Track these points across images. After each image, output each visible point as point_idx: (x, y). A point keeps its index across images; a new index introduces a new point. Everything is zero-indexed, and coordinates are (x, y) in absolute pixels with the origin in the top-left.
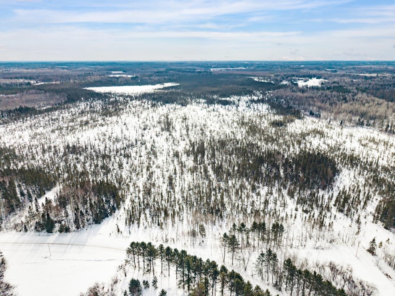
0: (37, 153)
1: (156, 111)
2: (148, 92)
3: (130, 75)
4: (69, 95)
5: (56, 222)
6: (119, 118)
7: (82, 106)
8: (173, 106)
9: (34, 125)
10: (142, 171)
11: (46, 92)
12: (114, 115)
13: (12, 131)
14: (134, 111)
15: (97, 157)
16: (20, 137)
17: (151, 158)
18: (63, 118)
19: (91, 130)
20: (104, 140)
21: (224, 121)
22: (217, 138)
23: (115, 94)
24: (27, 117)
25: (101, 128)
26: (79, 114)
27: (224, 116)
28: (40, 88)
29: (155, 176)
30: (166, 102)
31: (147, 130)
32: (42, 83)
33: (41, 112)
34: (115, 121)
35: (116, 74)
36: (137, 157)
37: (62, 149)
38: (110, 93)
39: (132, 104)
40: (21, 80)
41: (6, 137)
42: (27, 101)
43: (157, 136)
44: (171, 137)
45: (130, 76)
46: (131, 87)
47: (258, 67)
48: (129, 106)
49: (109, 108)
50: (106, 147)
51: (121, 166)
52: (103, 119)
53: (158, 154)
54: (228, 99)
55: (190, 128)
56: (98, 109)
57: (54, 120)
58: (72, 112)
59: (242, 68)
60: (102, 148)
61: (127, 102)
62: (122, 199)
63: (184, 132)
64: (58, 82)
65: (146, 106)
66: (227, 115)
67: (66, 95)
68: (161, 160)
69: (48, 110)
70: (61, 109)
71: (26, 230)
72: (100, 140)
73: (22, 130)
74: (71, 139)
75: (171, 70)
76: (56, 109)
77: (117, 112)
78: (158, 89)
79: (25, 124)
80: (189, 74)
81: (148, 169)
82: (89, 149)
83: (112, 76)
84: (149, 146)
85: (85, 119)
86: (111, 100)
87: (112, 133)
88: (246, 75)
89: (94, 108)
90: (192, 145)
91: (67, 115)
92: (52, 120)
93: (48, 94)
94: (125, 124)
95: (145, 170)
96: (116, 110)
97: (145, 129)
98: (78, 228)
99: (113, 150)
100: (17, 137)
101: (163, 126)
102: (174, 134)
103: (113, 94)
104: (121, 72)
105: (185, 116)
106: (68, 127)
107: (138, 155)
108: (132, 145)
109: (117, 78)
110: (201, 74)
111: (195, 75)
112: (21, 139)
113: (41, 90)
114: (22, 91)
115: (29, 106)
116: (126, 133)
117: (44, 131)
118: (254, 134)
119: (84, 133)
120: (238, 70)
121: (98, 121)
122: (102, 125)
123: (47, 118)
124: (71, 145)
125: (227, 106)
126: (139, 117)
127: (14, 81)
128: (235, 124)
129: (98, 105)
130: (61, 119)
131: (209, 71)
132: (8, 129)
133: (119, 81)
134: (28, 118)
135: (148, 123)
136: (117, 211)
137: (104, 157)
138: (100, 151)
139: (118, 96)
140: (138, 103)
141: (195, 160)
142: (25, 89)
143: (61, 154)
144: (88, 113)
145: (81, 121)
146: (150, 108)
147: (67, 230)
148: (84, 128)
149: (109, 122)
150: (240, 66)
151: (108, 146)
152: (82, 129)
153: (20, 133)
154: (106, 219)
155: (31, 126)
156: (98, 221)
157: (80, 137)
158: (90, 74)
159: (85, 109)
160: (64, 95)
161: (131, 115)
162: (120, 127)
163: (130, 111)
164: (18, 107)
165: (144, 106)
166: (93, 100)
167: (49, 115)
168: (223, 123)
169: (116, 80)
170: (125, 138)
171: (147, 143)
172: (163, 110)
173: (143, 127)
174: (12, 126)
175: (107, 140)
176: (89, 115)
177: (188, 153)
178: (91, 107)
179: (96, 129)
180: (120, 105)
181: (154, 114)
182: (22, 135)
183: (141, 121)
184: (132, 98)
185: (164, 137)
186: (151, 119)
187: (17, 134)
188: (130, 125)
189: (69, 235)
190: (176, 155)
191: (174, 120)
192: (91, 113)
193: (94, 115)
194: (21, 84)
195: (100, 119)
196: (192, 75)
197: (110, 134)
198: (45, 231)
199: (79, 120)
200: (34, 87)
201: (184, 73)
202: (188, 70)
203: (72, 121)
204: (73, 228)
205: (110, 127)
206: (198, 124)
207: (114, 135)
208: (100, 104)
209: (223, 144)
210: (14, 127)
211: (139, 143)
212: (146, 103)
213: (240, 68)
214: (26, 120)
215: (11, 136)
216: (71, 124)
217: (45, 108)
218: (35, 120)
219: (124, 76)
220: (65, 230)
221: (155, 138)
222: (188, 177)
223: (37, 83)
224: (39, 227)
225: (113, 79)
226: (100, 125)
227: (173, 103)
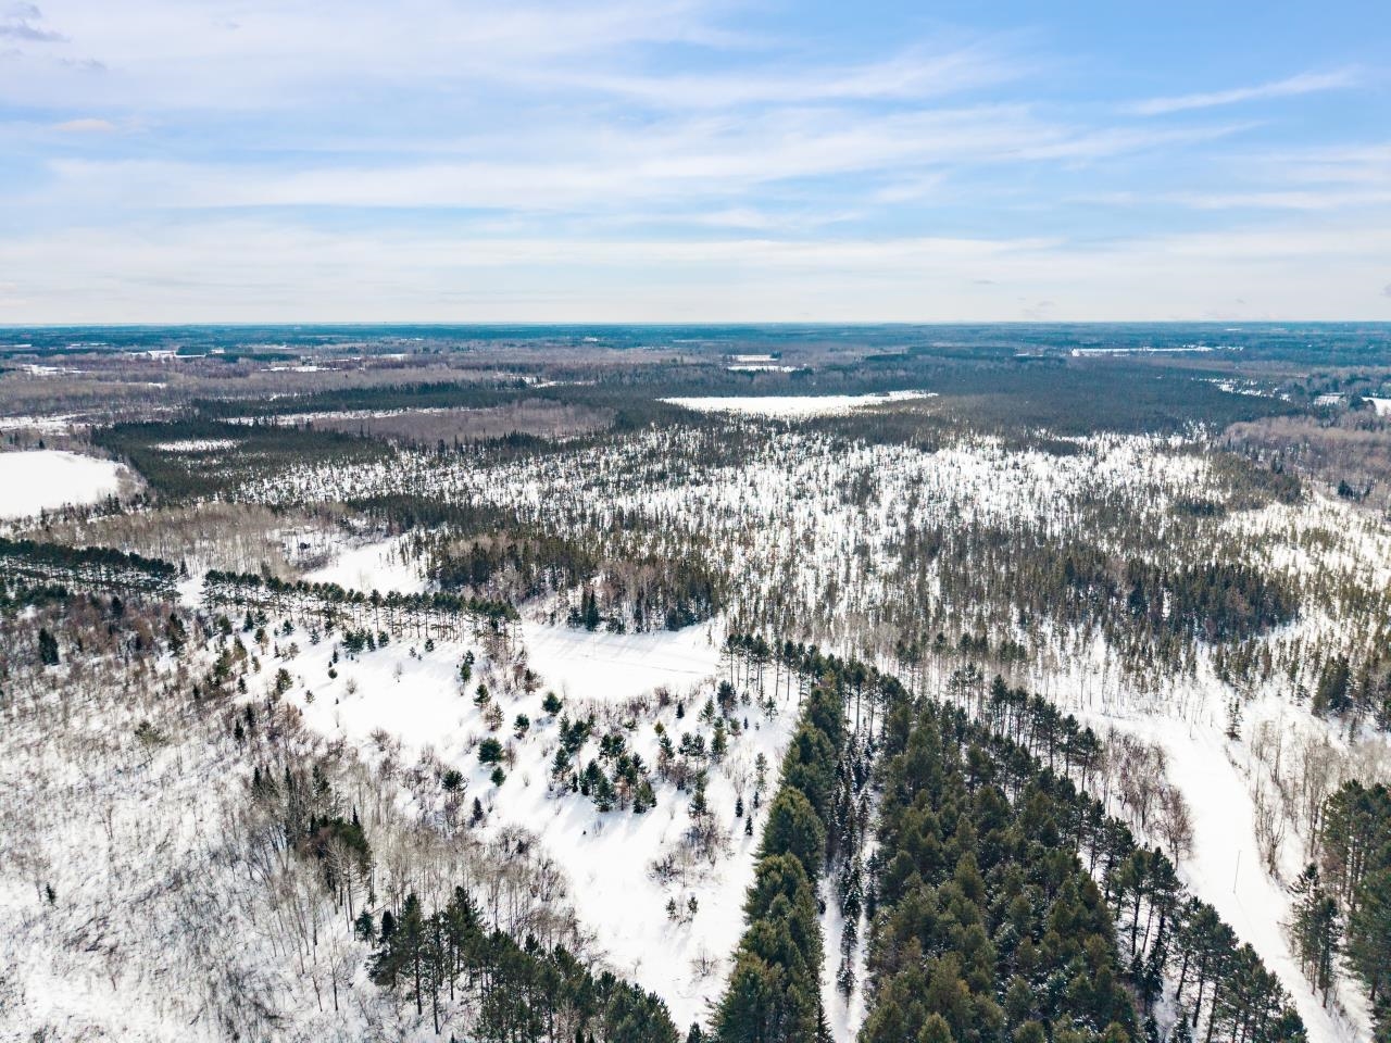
0: (558, 521)
1: (842, 461)
2: (834, 413)
3: (790, 366)
4: (621, 412)
5: (603, 619)
6: (739, 471)
7: (653, 440)
8: (893, 450)
9: (546, 474)
10: (773, 570)
11: (565, 404)
12: (728, 465)
13: (502, 482)
14: (781, 458)
15: (681, 539)
16: (520, 493)
17: (798, 551)
18: (607, 463)
19: (669, 493)
20: (698, 512)
21: (1032, 494)
22: (985, 522)
23: (738, 417)
24: (528, 458)
25: (694, 488)
26: (645, 457)
27: (1038, 484)
28: (547, 394)
29: (799, 581)
30: (875, 439)
31: (804, 500)
32: (552, 383)
33: (556, 448)
34: (729, 475)
35: (749, 362)
36: (768, 547)
37: (607, 516)
38: (725, 414)
39: (779, 443)
40: (500, 375)
41: (491, 491)
42: (526, 422)
43: (826, 512)
44: (860, 516)
45: (788, 369)
46: (789, 399)
48: (771, 447)
49: (719, 448)
50: (700, 524)
51: (728, 557)
52: (702, 472)
53: (818, 546)
54: (1082, 440)
55: (922, 501)
56: (690, 450)
57: (588, 466)
58: (627, 452)
60: (693, 524)
61: (769, 437)
62: (724, 606)
63: (902, 508)
64: (593, 382)
65: (816, 448)
66: (1051, 480)
67: (614, 413)
68: (820, 554)
69: (572, 446)
70: (605, 444)
71: (553, 623)
72: (689, 511)
73: (521, 482)
74: (626, 503)
76: (590, 446)
77: (737, 461)
78: (865, 407)
79: (524, 471)
80: (982, 365)
81: (786, 566)
82: (665, 523)
83: (736, 368)
84: (800, 530)
85: (658, 467)
86: (726, 429)
87: (718, 500)
89: (680, 446)
90: (911, 533)
91: (616, 456)
92: (583, 466)
93: (570, 410)
94: (751, 485)
95: (778, 569)
96: (735, 453)
97: (798, 497)
98: (638, 630)
99: (717, 530)
100: (514, 493)
101: (848, 493)
102: (871, 511)
103: (734, 416)
104: (767, 358)
105: (920, 475)
106: (619, 481)
107: (771, 542)
108: (761, 526)
109: (751, 374)
110: (1026, 366)
111: (1002, 369)
112: (523, 498)
113: (555, 399)
114: (508, 399)
115: (533, 432)
116: (752, 502)
117: (569, 486)
118: (1104, 528)
119: (654, 496)
120: (1177, 355)
121: (688, 474)
122: (697, 483)
123: (571, 462)
124: (626, 513)
125: (1062, 460)
126: (789, 471)
127: (487, 376)
128: (1063, 502)
129: (692, 439)
130: (602, 466)
131: (1063, 355)
132: (493, 477)
133: (754, 383)
134: (531, 459)
135: (812, 485)
136: (711, 620)
137: (694, 539)
138: (687, 526)
139: (746, 422)
140: (796, 439)
141: (905, 564)
142: (514, 396)
143: (607, 526)
144: (665, 457)
145: (650, 473)
146: (825, 452)
147: (621, 629)
148: (655, 486)
149: (714, 479)
151: (705, 523)
152: (651, 487)
153: (519, 486)
154: (689, 628)
155: (539, 476)
156: (674, 624)
157: (646, 501)
158: (675, 360)
159: (659, 445)
160: (608, 414)
161: (771, 467)
162: (738, 490)
163: (771, 457)
164: (508, 434)
165: (810, 448)
166: (679, 428)
167: (575, 456)
168: (1026, 497)
169: (748, 379)
170: (746, 511)
171: (796, 524)
172: (859, 457)
173: (794, 491)
174: (499, 472)
175: (705, 513)
176: (667, 461)
177: (890, 548)
178: (673, 444)
179: (681, 491)
180: (747, 444)
181: (833, 468)
182: (524, 490)
183: (794, 479)
184: (780, 426)
185: (844, 515)
186: (822, 478)
187: (513, 487)
188: (765, 486)
189: (623, 639)
190: (863, 550)
191: (883, 483)
192: (672, 457)
193: (680, 462)
194: (503, 384)
195: (692, 470)
196: (992, 367)
197: (714, 502)
198: (583, 626)
199: (644, 470)
200: (535, 393)
201: (965, 362)
202: (985, 354)
203: (629, 470)
204: (631, 626)
205: (714, 490)
206: (950, 494)
207: (723, 504)
208: (695, 438)
209: (996, 537)
210: (503, 474)
211: (777, 522)
212: (819, 442)
214: (527, 464)
215: (500, 490)
216: (628, 476)
217: (565, 441)
218: (545, 464)
219: (771, 368)
220: (617, 627)
221: (820, 515)
222: (875, 588)
223: (539, 382)
224: (575, 620)
225: (739, 376)
226: (692, 484)
227: (896, 441)
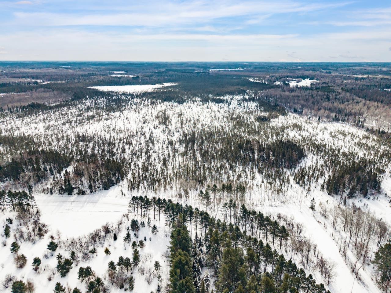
0: (52, 140)
1: (155, 108)
2: (149, 91)
3: (131, 75)
4: (75, 93)
5: (75, 188)
6: (121, 113)
7: (88, 103)
8: (171, 103)
9: (47, 119)
10: (141, 155)
11: (53, 90)
12: (117, 111)
13: (28, 124)
14: (135, 108)
15: (104, 144)
16: (36, 128)
17: (149, 145)
18: (71, 113)
19: (97, 123)
20: (109, 131)
21: (215, 117)
22: (207, 130)
23: (117, 93)
24: (39, 113)
25: (105, 121)
26: (86, 110)
27: (216, 113)
28: (47, 87)
29: (152, 158)
30: (165, 100)
31: (146, 123)
32: (48, 82)
33: (51, 108)
34: (118, 116)
35: (118, 74)
36: (138, 144)
37: (73, 138)
38: (112, 92)
39: (133, 102)
40: (29, 80)
41: (24, 128)
42: (38, 98)
43: (155, 128)
44: (167, 129)
45: (131, 76)
46: (133, 86)
47: (255, 68)
48: (131, 104)
49: (113, 105)
50: (110, 137)
51: (124, 151)
52: (108, 114)
53: (155, 142)
54: (222, 98)
55: (185, 122)
56: (102, 106)
57: (64, 115)
58: (79, 108)
59: (240, 69)
60: (107, 137)
61: (129, 100)
62: (126, 174)
63: (179, 125)
64: (64, 82)
65: (146, 103)
66: (219, 112)
67: (72, 93)
68: (157, 146)
69: (57, 107)
70: (70, 105)
71: (52, 193)
72: (105, 131)
73: (36, 123)
74: (80, 130)
75: (171, 70)
76: (64, 106)
77: (120, 108)
78: (158, 89)
79: (38, 118)
80: (188, 74)
81: (146, 153)
82: (97, 138)
83: (114, 76)
84: (148, 136)
85: (91, 114)
86: (114, 98)
87: (116, 126)
88: (242, 76)
89: (98, 104)
90: (185, 135)
91: (74, 110)
92: (62, 115)
93: (55, 92)
94: (127, 119)
95: (143, 154)
96: (118, 107)
97: (144, 123)
98: (91, 192)
99: (117, 139)
100: (34, 128)
101: (161, 120)
102: (170, 127)
103: (116, 93)
104: (123, 72)
105: (181, 112)
106: (77, 120)
107: (139, 143)
108: (133, 136)
109: (119, 78)
110: (200, 75)
111: (194, 76)
112: (37, 130)
113: (49, 88)
114: (31, 89)
115: (40, 102)
116: (127, 125)
117: (56, 124)
118: (240, 128)
119: (91, 125)
120: (236, 71)
121: (103, 116)
122: (107, 119)
123: (57, 113)
124: (81, 135)
125: (220, 105)
126: (139, 113)
127: (22, 80)
128: (225, 119)
129: (102, 102)
130: (69, 114)
131: (208, 71)
132: (24, 122)
133: (121, 81)
134: (41, 113)
135: (147, 118)
136: (121, 182)
137: (109, 144)
138: (105, 139)
139: (120, 95)
140: (139, 100)
141: (186, 147)
142: (34, 88)
143: (73, 141)
144: (94, 109)
145: (88, 116)
146: (149, 105)
147: (83, 193)
148: (91, 121)
149: (113, 117)
150: (238, 67)
151: (112, 136)
152: (89, 122)
153: (35, 125)
154: (113, 187)
155: (44, 120)
156: (106, 187)
157: (88, 128)
158: (93, 73)
159: (91, 105)
160: (70, 93)
161: (133, 111)
162: (122, 121)
163: (132, 108)
164: (31, 103)
165: (144, 104)
166: (97, 98)
167: (58, 110)
168: (214, 118)
169: (118, 80)
170: (127, 130)
171: (146, 134)
172: (161, 106)
173: (142, 121)
174: (27, 119)
175: (111, 132)
176: (94, 111)
177: (180, 142)
178: (96, 104)
179: (101, 123)
180: (122, 103)
181: (153, 111)
182: (38, 127)
183: (141, 116)
184: (132, 95)
185: (161, 129)
186: (150, 115)
187: (33, 126)
188: (132, 119)
189: (84, 198)
190: (171, 143)
191: (171, 116)
192: (96, 109)
193: (99, 111)
194: (29, 83)
195: (104, 114)
196: (191, 75)
197: (114, 127)
198: (67, 193)
199: (86, 115)
200: (42, 86)
201: (183, 74)
202: (187, 71)
203: (80, 115)
204: (88, 192)
205: (114, 121)
206: (192, 119)
207: (118, 128)
208: (104, 101)
209: (211, 134)
210: (29, 120)
211: (139, 134)
212: (146, 101)
213: (238, 69)
214: (39, 115)
215: (28, 128)
216: (79, 118)
217: (54, 105)
218: (46, 115)
219: (126, 76)
220: (82, 193)
221: (153, 130)
222: (179, 159)
223: (43, 82)
224: (62, 191)
225: (115, 78)
226: (105, 119)
227: (170, 101)
